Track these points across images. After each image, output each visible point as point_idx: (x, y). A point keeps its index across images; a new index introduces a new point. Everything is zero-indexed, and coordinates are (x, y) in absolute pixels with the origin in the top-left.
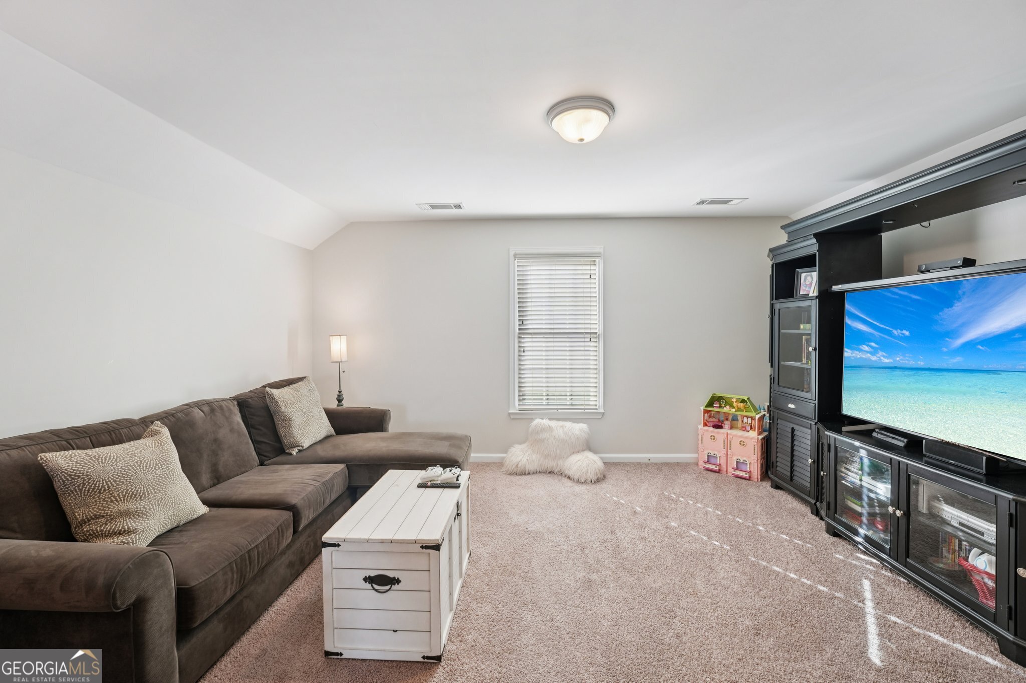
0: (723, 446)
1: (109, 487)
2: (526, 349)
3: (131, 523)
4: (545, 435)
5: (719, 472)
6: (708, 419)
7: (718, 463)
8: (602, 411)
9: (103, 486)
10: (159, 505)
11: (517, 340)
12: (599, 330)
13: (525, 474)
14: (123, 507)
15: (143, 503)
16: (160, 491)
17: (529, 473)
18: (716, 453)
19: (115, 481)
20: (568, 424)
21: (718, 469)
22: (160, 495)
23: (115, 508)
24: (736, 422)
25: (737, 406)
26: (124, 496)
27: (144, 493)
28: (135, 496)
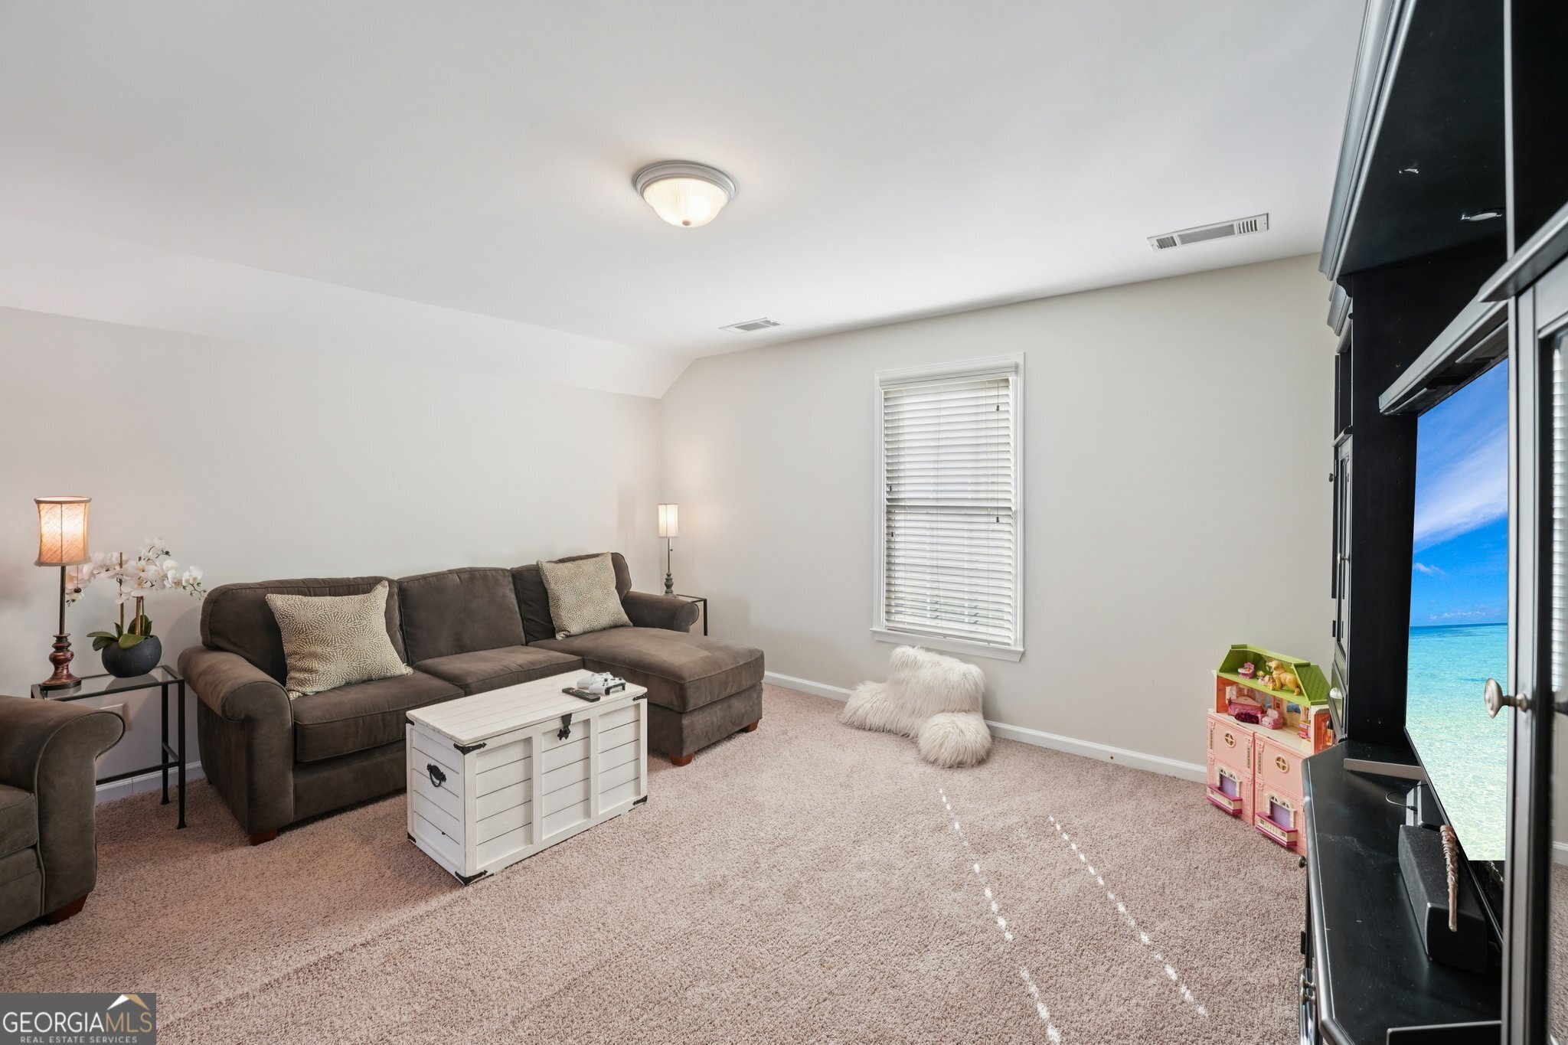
0: (1246, 762)
1: (306, 630)
2: (897, 532)
3: (315, 664)
4: (905, 674)
5: (1237, 814)
6: (1234, 697)
7: (1238, 795)
8: (1021, 649)
9: (302, 628)
10: (343, 654)
11: (884, 517)
12: (1015, 504)
13: (864, 729)
14: (312, 649)
15: (328, 649)
16: (346, 642)
17: (870, 730)
18: (1234, 773)
19: (312, 626)
20: (948, 662)
21: (1232, 808)
22: (345, 646)
23: (308, 649)
24: (1295, 715)
25: (1279, 679)
26: (316, 640)
27: (331, 641)
28: (323, 642)
